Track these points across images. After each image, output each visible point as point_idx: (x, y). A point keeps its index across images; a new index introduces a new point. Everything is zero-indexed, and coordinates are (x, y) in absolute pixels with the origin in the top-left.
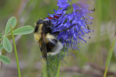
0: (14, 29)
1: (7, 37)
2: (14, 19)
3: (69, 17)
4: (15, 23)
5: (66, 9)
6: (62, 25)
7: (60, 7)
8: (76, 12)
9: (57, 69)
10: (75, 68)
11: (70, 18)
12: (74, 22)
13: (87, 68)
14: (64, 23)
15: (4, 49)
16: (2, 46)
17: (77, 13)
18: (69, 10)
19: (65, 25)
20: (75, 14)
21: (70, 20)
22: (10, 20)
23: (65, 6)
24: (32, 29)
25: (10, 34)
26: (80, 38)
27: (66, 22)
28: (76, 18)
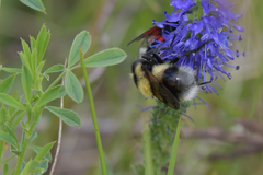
0: (86, 56)
1: (73, 71)
2: (86, 34)
3: (196, 27)
4: (89, 42)
5: (188, 12)
6: (181, 43)
7: (176, 9)
8: (208, 18)
9: (174, 132)
10: (214, 131)
11: (197, 30)
12: (205, 37)
13: (238, 130)
14: (185, 40)
15: (67, 95)
16: (64, 89)
17: (210, 20)
18: (194, 13)
19: (188, 43)
20: (206, 21)
21: (196, 33)
22: (78, 37)
23: (186, 6)
24: (123, 55)
25: (79, 66)
26: (218, 69)
27: (188, 37)
28: (209, 30)
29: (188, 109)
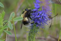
0: (14, 18)
1: (10, 22)
2: (14, 13)
3: (40, 12)
4: (14, 15)
5: (38, 9)
7: (35, 8)
8: (43, 10)
10: (43, 38)
11: (40, 13)
12: (42, 15)
14: (38, 15)
15: (9, 27)
16: (8, 26)
17: (44, 11)
18: (40, 9)
19: (38, 16)
20: (43, 11)
21: (40, 14)
22: (12, 14)
23: (38, 7)
24: (22, 18)
25: (12, 20)
26: (45, 23)
28: (43, 13)
29: (37, 32)
